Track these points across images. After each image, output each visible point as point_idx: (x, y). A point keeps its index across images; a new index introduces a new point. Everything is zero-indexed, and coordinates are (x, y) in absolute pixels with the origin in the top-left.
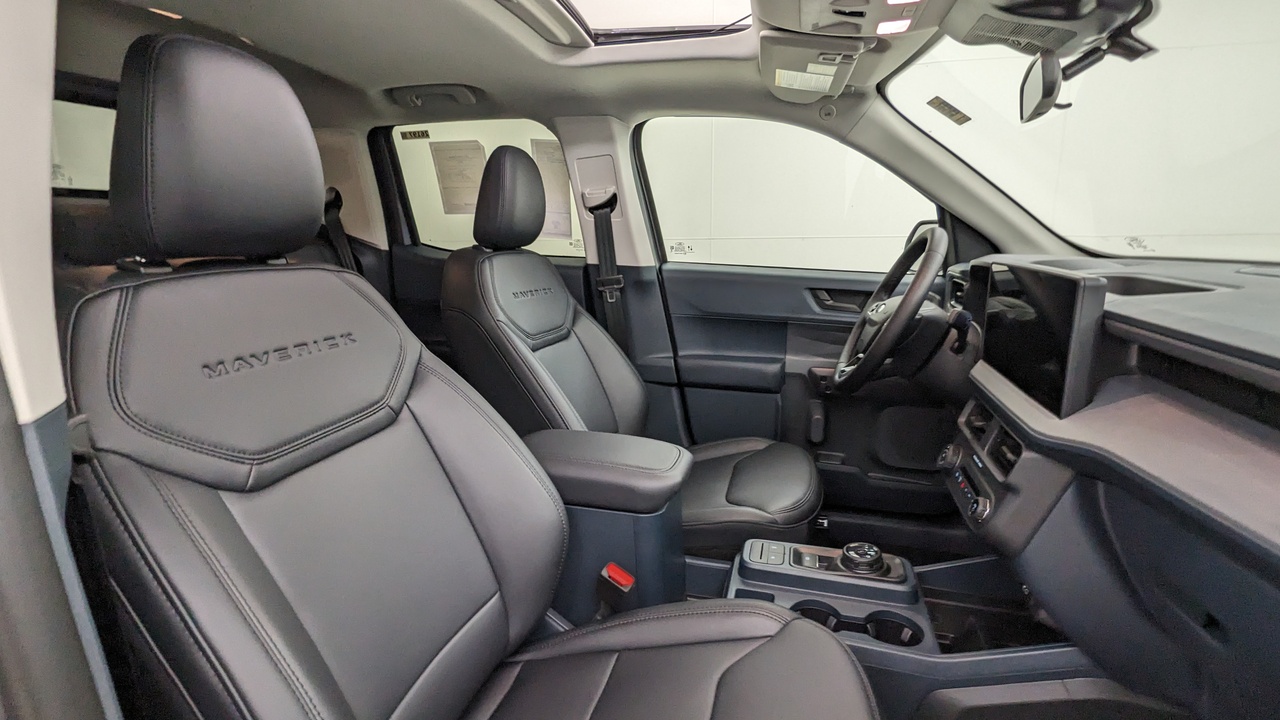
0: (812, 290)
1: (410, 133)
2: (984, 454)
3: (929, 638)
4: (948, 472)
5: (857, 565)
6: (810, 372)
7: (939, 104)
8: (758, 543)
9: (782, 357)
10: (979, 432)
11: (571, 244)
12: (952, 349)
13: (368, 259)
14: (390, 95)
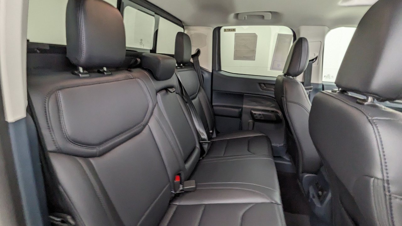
1: (228, 29)
13: (206, 75)
14: (237, 15)
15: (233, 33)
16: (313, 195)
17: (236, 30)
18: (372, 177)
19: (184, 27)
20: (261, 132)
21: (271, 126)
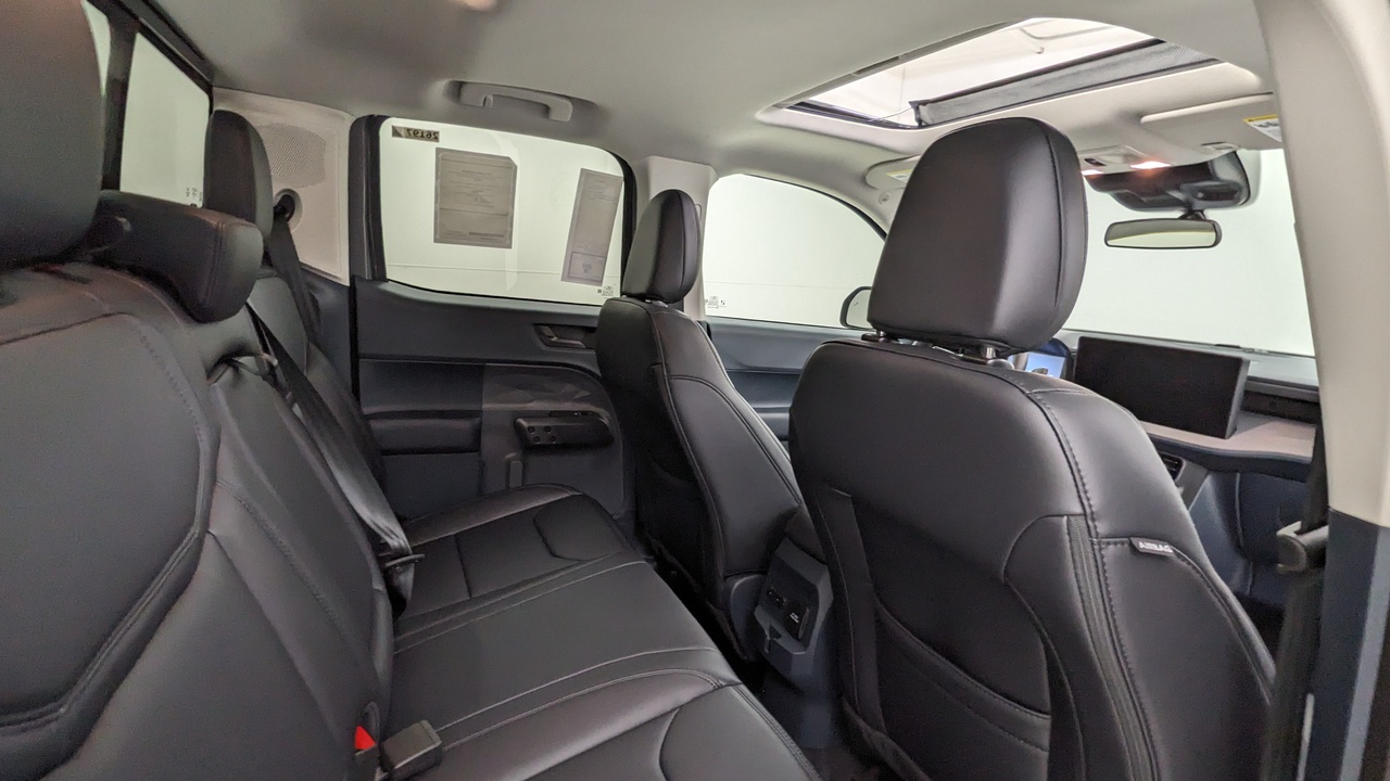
1: (408, 130)
11: (600, 291)
13: (327, 298)
14: (458, 88)
15: (431, 146)
16: (772, 630)
17: (441, 137)
18: (1063, 516)
19: (215, 89)
20: (563, 487)
21: (584, 461)
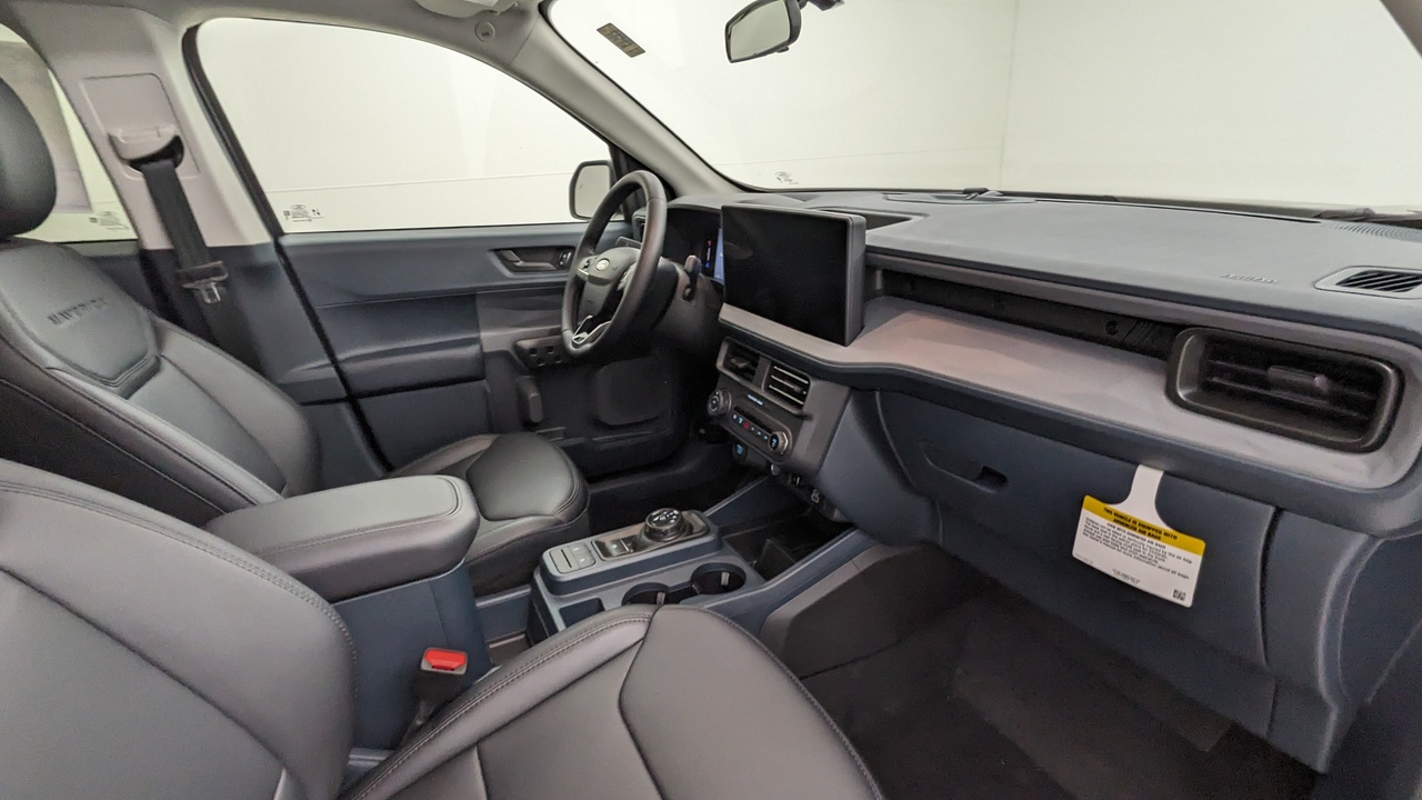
0: (496, 251)
2: (762, 392)
3: (750, 573)
4: (723, 416)
5: (665, 533)
6: (517, 349)
7: (611, 32)
8: (556, 551)
9: (472, 335)
10: (747, 373)
11: (94, 220)
12: (684, 298)
